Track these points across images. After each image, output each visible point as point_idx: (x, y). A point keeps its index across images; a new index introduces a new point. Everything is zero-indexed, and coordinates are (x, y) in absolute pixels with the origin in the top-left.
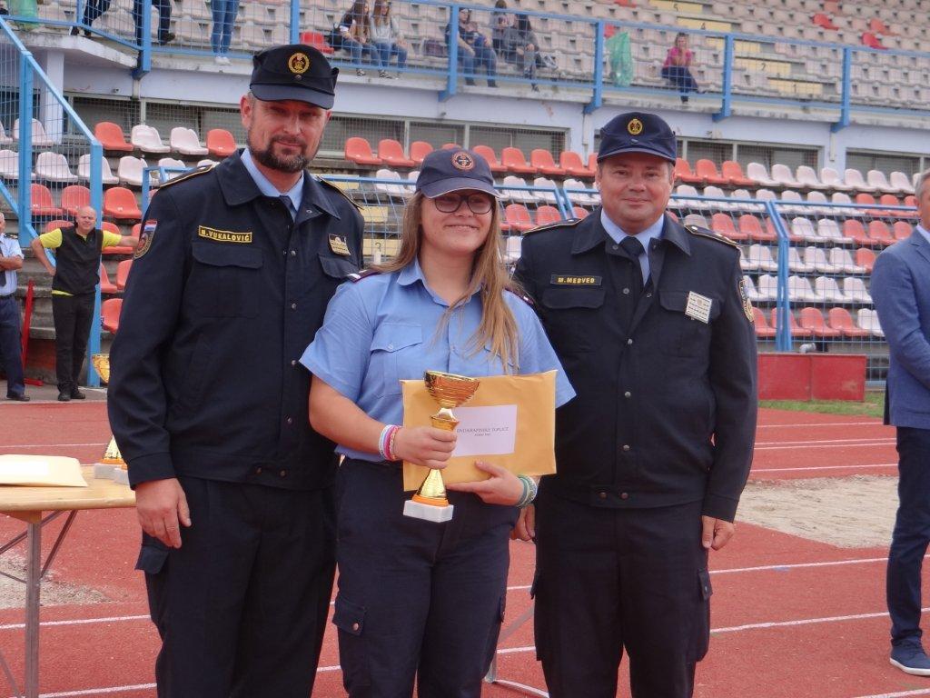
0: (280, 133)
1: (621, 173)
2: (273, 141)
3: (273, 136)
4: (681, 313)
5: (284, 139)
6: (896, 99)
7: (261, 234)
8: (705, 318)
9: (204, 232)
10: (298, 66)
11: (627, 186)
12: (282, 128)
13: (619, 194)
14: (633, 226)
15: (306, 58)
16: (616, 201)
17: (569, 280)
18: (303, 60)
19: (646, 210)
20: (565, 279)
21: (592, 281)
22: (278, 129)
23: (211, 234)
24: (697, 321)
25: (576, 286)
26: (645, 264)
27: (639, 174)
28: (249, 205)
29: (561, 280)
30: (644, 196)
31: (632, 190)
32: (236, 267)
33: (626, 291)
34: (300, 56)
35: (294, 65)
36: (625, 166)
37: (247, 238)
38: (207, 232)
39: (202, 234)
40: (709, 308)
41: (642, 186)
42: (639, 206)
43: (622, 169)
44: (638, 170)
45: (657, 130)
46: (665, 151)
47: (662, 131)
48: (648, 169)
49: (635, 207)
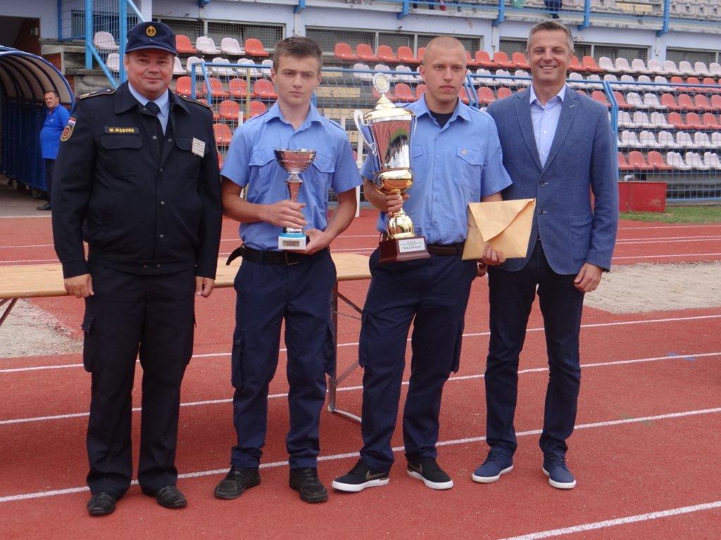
1: (144, 61)
4: (190, 151)
6: (701, 14)
8: (202, 154)
11: (147, 70)
13: (141, 74)
16: (139, 78)
17: (117, 130)
21: (132, 130)
24: (198, 156)
25: (122, 134)
26: (163, 120)
27: (155, 62)
29: (112, 130)
30: (158, 76)
31: (150, 72)
33: (155, 137)
36: (146, 57)
40: (204, 148)
41: (156, 69)
42: (156, 82)
43: (144, 58)
44: (154, 60)
45: (165, 34)
46: (169, 46)
47: (169, 35)
48: (161, 58)
49: (153, 83)
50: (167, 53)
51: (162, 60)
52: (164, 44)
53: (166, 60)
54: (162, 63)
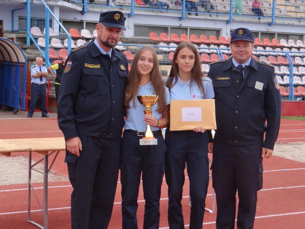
0: (111, 37)
1: (237, 46)
2: (108, 38)
3: (109, 37)
4: (253, 88)
5: (112, 38)
7: (102, 65)
8: (261, 89)
9: (86, 65)
10: (117, 17)
11: (239, 50)
12: (111, 35)
13: (236, 53)
14: (241, 62)
15: (119, 15)
16: (236, 55)
17: (222, 78)
18: (118, 15)
19: (245, 57)
20: (221, 78)
21: (228, 78)
22: (110, 35)
23: (88, 66)
25: (224, 80)
27: (242, 46)
28: (98, 57)
29: (219, 79)
30: (244, 53)
31: (240, 51)
32: (96, 75)
33: (238, 81)
34: (118, 14)
35: (116, 17)
36: (238, 44)
37: (98, 66)
38: (87, 65)
39: (86, 66)
40: (262, 86)
41: (243, 50)
42: (243, 56)
43: (237, 45)
44: (242, 45)
45: (247, 33)
46: (250, 39)
47: (249, 33)
48: (245, 44)
49: (241, 56)
50: (249, 42)
51: (246, 45)
52: (246, 38)
53: (247, 45)
54: (246, 46)
